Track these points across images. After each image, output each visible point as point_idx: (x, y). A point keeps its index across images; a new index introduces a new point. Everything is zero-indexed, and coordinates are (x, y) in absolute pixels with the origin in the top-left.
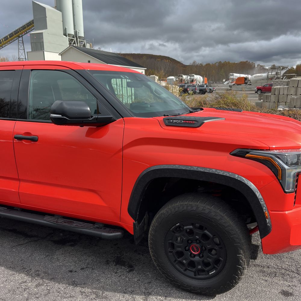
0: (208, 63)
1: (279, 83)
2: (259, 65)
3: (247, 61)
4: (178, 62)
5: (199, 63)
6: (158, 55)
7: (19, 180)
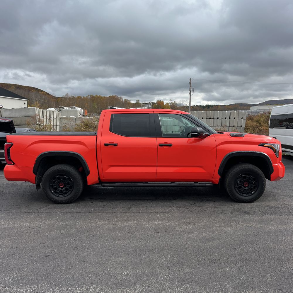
0: (79, 96)
2: (126, 99)
3: (115, 96)
5: (71, 96)
7: (157, 166)
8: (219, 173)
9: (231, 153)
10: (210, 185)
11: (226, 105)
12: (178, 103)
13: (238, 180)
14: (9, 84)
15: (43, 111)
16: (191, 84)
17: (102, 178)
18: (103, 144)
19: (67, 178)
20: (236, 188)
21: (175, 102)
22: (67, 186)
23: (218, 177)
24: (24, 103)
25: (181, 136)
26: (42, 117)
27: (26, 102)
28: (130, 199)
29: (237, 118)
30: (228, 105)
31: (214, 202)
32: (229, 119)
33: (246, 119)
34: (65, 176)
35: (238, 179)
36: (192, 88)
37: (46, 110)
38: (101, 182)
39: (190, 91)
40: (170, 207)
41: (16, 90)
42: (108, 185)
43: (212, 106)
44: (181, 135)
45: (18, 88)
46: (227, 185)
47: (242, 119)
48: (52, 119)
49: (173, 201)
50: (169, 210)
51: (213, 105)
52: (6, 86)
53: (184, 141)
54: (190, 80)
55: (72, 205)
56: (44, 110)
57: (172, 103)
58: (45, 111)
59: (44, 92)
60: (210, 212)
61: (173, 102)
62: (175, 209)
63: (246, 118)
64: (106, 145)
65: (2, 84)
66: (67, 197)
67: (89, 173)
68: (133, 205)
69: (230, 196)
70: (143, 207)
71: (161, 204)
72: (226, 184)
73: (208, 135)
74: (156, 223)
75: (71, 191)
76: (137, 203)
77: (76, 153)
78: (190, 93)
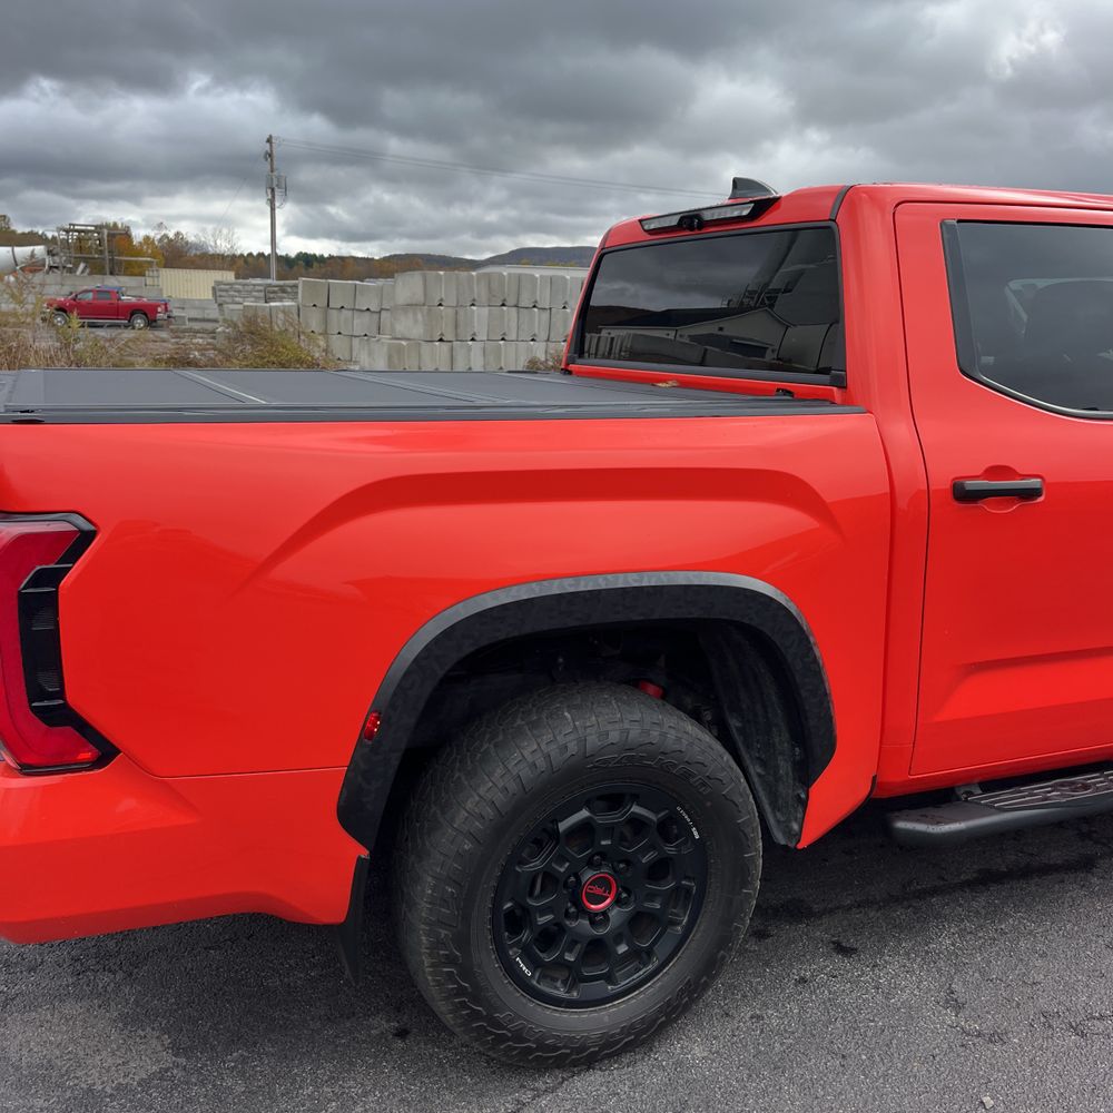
1: (239, 291)
12: (191, 239)
16: (275, 159)
19: (655, 817)
21: (178, 234)
34: (635, 809)
36: (278, 178)
39: (273, 190)
43: (321, 260)
51: (326, 255)
54: (269, 141)
57: (166, 236)
61: (171, 235)
78: (270, 197)
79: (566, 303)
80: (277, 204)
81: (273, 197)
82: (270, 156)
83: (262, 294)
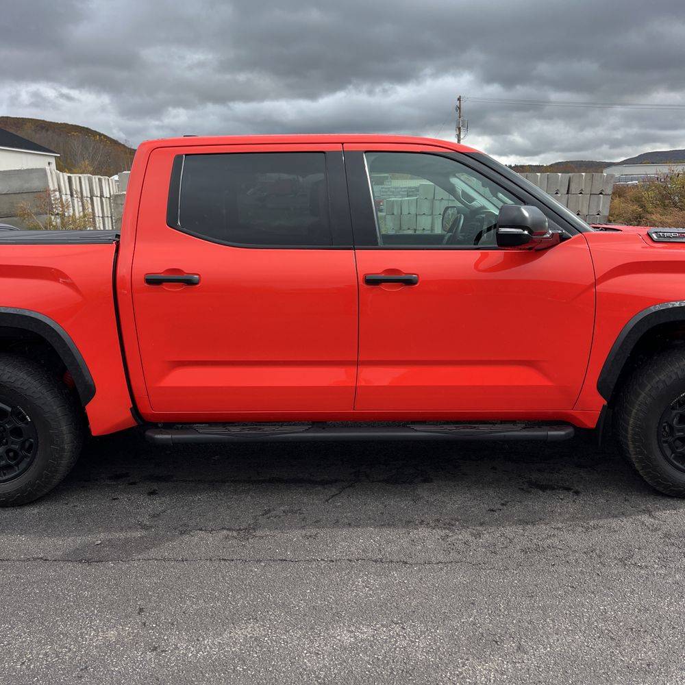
1: (393, 192)
4: (115, 143)
6: (59, 122)
7: (358, 363)
8: (601, 388)
9: (653, 309)
10: (566, 435)
11: (542, 166)
13: (674, 412)
14: (23, 118)
15: (70, 178)
16: (462, 110)
17: (145, 409)
18: (139, 277)
19: (9, 409)
20: (665, 445)
22: (13, 443)
23: (597, 403)
24: (49, 163)
25: (447, 244)
26: (69, 193)
27: (53, 161)
28: (263, 482)
29: (587, 191)
30: (548, 164)
31: (577, 493)
32: (568, 193)
33: (613, 193)
35: (673, 408)
36: (463, 121)
37: (80, 175)
38: (143, 422)
39: (459, 129)
40: (408, 522)
41: (36, 132)
42: (169, 436)
44: (446, 238)
45: (42, 128)
46: (630, 432)
47: (601, 193)
48: (97, 201)
49: (419, 491)
50: (405, 542)
52: (15, 124)
53: (463, 261)
54: (459, 99)
55: (36, 511)
56: (75, 177)
58: (77, 179)
59: (102, 137)
60: (571, 558)
62: (427, 539)
63: (610, 193)
64: (153, 282)
65: (6, 120)
66: (15, 481)
67: (91, 392)
68: (267, 512)
69: (641, 472)
70: (303, 528)
71: (372, 504)
72: (626, 431)
73: (562, 238)
74: (347, 639)
75: (27, 460)
76: (281, 504)
77: (33, 315)
78: (458, 133)
79: (558, 190)
80: (462, 137)
81: (460, 133)
82: (459, 108)
83: (406, 193)
